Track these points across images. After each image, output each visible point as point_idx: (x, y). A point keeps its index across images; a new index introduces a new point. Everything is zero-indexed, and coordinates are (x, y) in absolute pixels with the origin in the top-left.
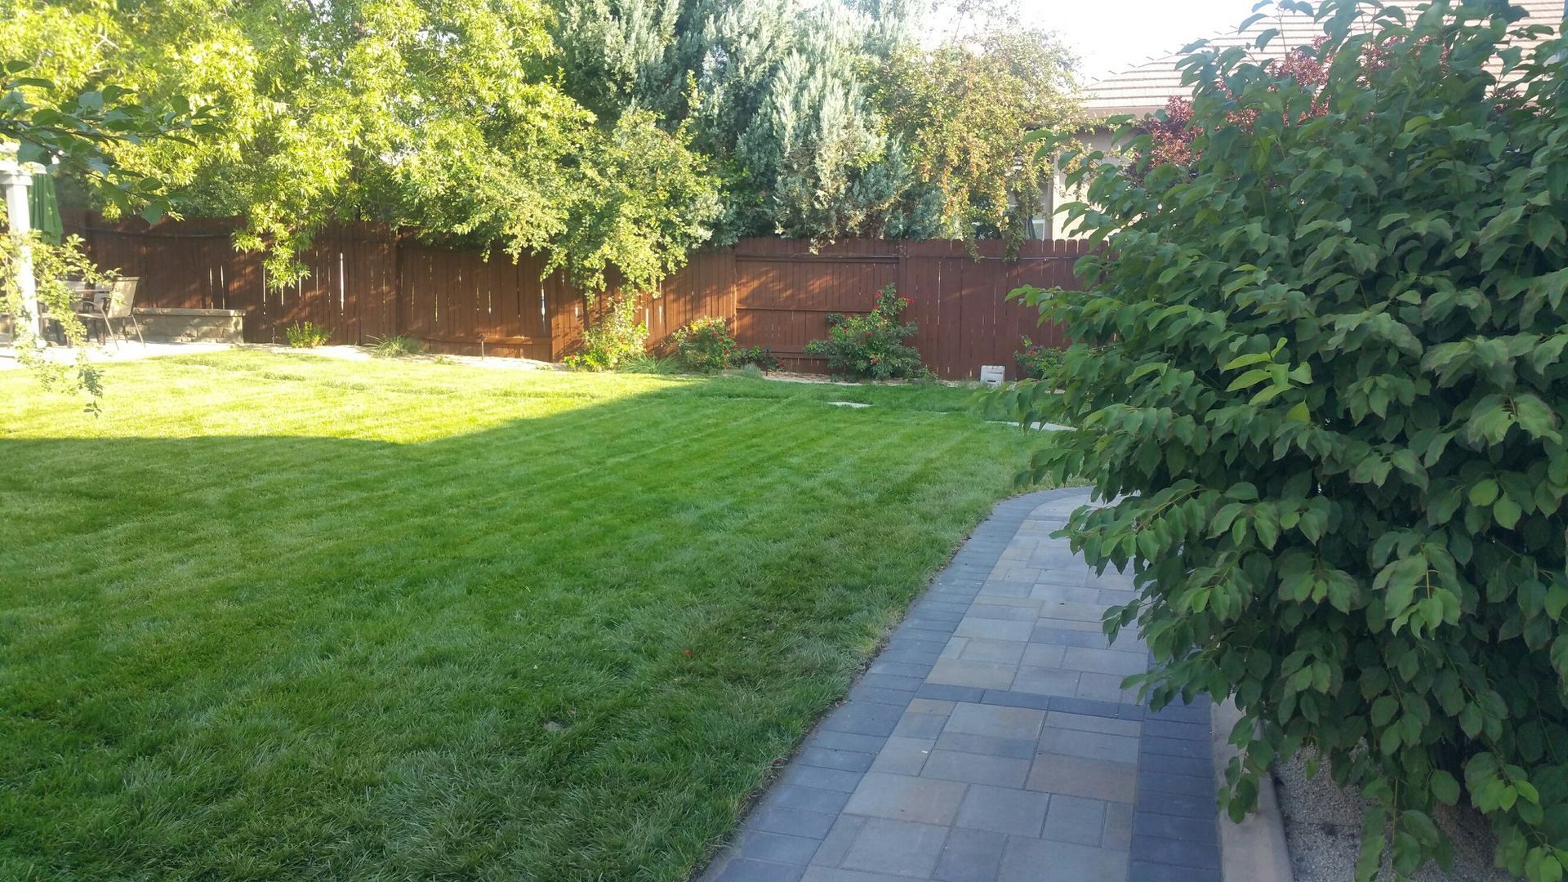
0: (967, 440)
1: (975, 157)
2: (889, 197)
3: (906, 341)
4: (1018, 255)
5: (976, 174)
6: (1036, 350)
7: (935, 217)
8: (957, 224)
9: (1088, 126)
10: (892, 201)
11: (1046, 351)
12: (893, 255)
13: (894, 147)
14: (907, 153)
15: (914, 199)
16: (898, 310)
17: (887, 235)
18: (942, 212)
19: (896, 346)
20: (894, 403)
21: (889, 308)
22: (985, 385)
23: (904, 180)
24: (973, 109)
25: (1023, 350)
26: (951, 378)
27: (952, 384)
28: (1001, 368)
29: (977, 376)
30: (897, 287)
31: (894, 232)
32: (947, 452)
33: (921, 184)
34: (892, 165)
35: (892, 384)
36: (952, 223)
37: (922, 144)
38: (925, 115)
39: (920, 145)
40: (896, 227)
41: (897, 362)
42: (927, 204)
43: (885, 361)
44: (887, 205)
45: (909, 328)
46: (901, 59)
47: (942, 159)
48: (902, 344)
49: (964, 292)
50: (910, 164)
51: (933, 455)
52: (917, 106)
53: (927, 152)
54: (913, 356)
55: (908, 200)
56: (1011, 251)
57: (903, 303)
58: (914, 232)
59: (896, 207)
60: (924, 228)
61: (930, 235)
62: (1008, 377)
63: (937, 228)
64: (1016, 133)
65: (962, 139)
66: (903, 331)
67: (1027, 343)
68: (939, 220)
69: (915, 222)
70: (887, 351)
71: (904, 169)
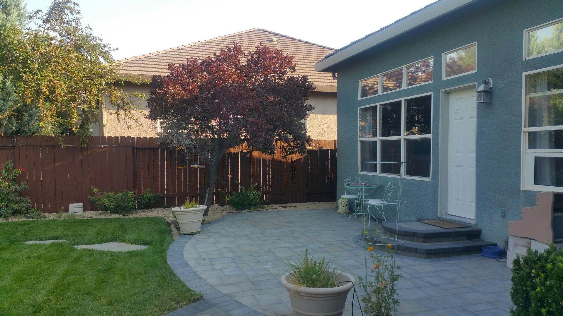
0: (67, 273)
1: (59, 91)
2: (5, 111)
3: (21, 194)
4: (87, 144)
5: (60, 100)
6: (101, 194)
7: (36, 123)
8: (50, 128)
9: (121, 80)
10: (8, 113)
11: (107, 194)
12: (11, 145)
13: (7, 84)
14: (16, 87)
15: (22, 114)
16: (15, 176)
17: (6, 133)
18: (40, 121)
19: (15, 197)
20: (12, 237)
21: (9, 174)
22: (72, 215)
23: (15, 102)
24: (56, 66)
25: (93, 194)
26: (51, 211)
27: (52, 217)
28: (81, 205)
29: (67, 210)
30: (14, 162)
31: (10, 131)
32: (52, 292)
33: (26, 105)
34: (7, 93)
35: (13, 220)
36: (47, 127)
37: (26, 83)
38: (26, 68)
39: (25, 84)
40: (11, 128)
41: (15, 207)
42: (31, 116)
43: (7, 206)
44: (5, 116)
45: (23, 186)
46: (9, 36)
47: (39, 92)
48: (18, 196)
49: (56, 165)
50: (18, 94)
51: (40, 299)
52: (21, 63)
53: (29, 87)
54: (26, 202)
55: (19, 114)
56: (83, 142)
57: (18, 171)
58: (23, 131)
59: (10, 118)
60: (30, 129)
61: (34, 133)
62: (85, 209)
63: (38, 129)
64: (82, 80)
65: (50, 81)
66: (18, 187)
67: (96, 191)
68: (39, 124)
69: (23, 126)
70: (8, 200)
71: (14, 96)
